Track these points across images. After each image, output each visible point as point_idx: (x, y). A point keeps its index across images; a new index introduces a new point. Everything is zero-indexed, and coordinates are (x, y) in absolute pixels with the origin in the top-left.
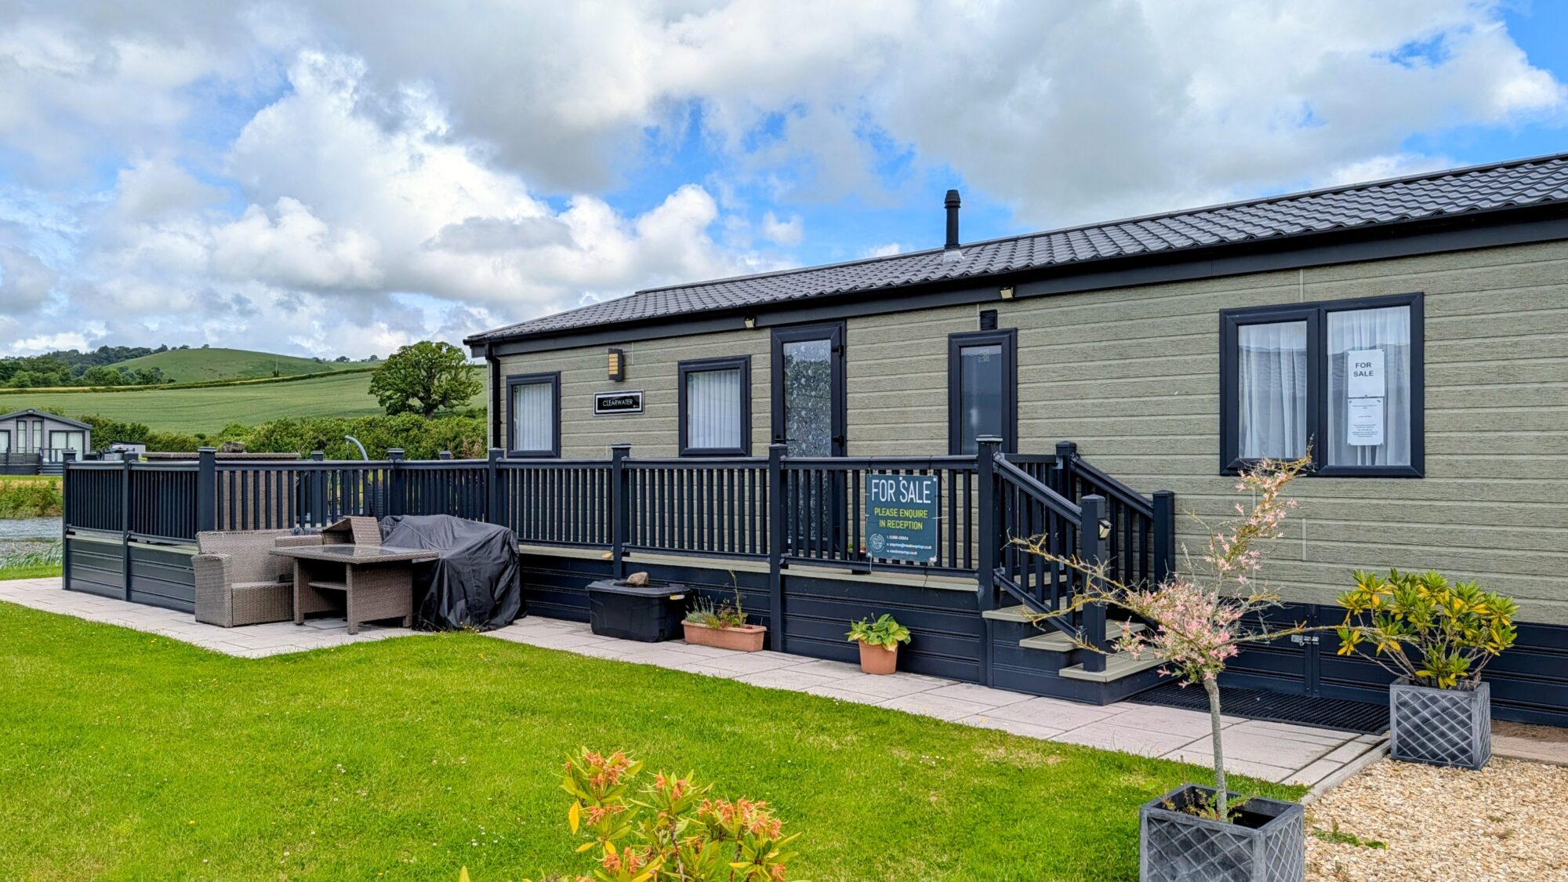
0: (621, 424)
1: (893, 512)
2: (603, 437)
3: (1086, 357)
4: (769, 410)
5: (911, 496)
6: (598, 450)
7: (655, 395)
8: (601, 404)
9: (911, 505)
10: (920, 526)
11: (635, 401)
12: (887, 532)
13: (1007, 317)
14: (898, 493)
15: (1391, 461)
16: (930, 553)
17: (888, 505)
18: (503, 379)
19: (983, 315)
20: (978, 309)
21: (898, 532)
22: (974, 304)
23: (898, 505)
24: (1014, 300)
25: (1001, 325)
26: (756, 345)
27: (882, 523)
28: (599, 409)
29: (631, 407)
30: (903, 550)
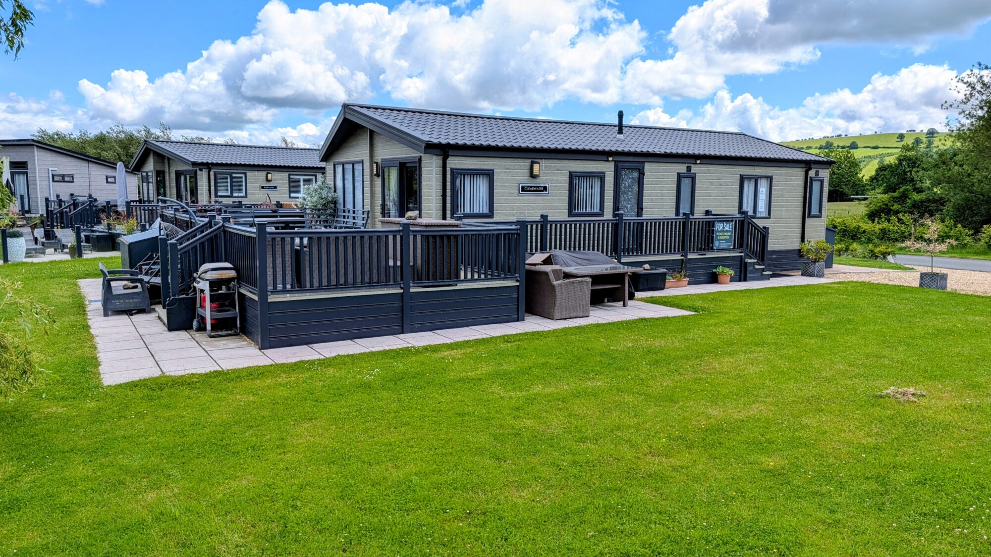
0: (535, 199)
1: (721, 234)
2: (524, 206)
3: (712, 183)
4: (612, 195)
5: (727, 228)
6: (520, 213)
7: (556, 186)
8: (523, 189)
9: (727, 231)
10: (728, 237)
11: (545, 188)
12: (720, 240)
13: (695, 169)
14: (723, 228)
15: (764, 216)
16: (731, 245)
17: (721, 232)
18: (448, 169)
19: (688, 167)
20: (687, 165)
21: (723, 240)
22: (685, 163)
23: (723, 231)
24: (700, 163)
25: (693, 171)
26: (608, 168)
27: (719, 238)
28: (522, 191)
29: (542, 191)
30: (724, 245)
